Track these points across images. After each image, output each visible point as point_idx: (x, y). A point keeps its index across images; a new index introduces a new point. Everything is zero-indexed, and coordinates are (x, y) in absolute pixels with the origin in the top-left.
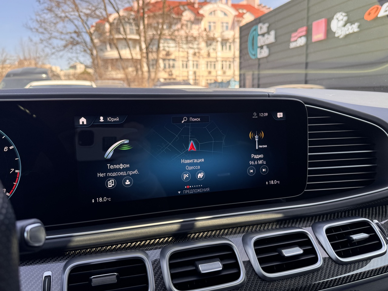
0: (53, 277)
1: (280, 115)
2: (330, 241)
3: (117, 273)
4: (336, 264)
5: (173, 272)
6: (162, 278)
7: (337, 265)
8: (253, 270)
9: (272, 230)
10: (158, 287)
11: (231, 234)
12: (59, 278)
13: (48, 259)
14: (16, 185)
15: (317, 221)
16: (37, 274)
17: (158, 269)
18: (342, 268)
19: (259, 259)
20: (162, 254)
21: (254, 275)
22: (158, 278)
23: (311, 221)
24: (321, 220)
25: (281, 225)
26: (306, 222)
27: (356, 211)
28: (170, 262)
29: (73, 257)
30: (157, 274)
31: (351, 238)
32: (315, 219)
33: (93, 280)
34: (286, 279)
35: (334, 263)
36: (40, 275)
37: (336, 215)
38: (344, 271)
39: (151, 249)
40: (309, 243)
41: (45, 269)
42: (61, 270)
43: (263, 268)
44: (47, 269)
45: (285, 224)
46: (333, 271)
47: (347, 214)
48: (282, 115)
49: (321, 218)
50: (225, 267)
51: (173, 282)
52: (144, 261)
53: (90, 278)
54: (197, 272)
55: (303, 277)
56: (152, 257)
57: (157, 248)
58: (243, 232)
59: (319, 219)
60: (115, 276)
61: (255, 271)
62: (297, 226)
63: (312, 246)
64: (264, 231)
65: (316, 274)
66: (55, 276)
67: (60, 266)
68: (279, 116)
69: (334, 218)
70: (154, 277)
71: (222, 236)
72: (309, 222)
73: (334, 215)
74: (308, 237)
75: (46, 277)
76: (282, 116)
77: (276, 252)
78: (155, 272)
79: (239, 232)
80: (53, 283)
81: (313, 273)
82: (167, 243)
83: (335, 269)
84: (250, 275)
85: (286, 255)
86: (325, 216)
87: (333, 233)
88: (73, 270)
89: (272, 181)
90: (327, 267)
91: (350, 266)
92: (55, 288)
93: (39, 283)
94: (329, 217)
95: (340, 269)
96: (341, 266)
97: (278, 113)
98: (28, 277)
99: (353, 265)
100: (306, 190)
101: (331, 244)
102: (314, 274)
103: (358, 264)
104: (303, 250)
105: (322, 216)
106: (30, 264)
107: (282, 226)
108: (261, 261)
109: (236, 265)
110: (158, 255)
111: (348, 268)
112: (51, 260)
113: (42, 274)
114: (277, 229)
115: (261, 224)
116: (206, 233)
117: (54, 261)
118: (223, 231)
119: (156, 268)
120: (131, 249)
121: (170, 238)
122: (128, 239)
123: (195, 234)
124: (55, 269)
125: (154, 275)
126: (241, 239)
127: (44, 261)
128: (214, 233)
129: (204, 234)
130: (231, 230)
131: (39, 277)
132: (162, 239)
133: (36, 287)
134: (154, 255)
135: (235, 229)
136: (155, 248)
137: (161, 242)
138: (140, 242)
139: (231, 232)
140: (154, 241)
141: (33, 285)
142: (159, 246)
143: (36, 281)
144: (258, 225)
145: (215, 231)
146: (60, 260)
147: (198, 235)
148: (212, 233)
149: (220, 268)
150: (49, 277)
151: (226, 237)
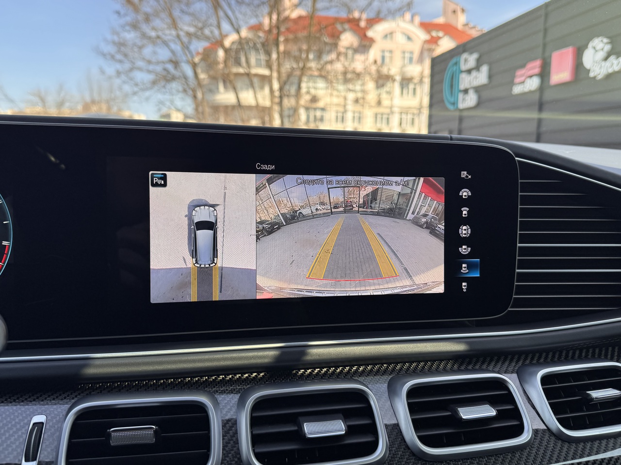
0: (48, 425)
2: (548, 399)
3: (156, 426)
4: (557, 441)
5: (256, 432)
6: (237, 442)
7: (560, 442)
8: (401, 440)
9: (445, 372)
10: (228, 456)
11: (368, 375)
12: (58, 427)
13: (44, 394)
15: (528, 362)
16: (21, 418)
17: (230, 425)
18: (567, 449)
19: (414, 421)
20: (241, 403)
21: (403, 449)
22: (230, 440)
23: (517, 362)
24: (535, 362)
25: (461, 364)
26: (507, 364)
27: (600, 351)
28: (254, 415)
29: (87, 394)
30: (229, 433)
31: (589, 395)
32: (525, 360)
33: (113, 434)
34: (462, 460)
35: (553, 438)
36: (26, 421)
37: (564, 354)
38: (571, 453)
39: (223, 392)
40: (509, 398)
41: (37, 411)
42: (63, 415)
43: (420, 438)
44: (40, 411)
45: (469, 363)
46: (551, 452)
47: (584, 354)
49: (536, 358)
50: (351, 430)
51: (254, 451)
52: (206, 409)
53: (108, 430)
54: (299, 435)
55: (493, 458)
56: (223, 405)
57: (234, 390)
58: (391, 373)
59: (532, 359)
60: (152, 432)
61: (405, 442)
62: (491, 368)
63: (514, 405)
64: (431, 373)
65: (519, 456)
66: (51, 424)
67: (63, 408)
69: (559, 359)
70: (223, 439)
71: (353, 378)
72: (513, 364)
73: (560, 355)
74: (508, 389)
75: (35, 425)
77: (447, 410)
78: (225, 430)
79: (385, 372)
80: (46, 436)
81: (514, 452)
82: (253, 383)
83: (555, 448)
84: (397, 449)
85: (464, 417)
86: (544, 355)
87: (556, 384)
88: (82, 416)
90: (540, 443)
91: (583, 446)
92: (47, 443)
93: (22, 433)
94: (550, 356)
95: (565, 449)
96: (566, 445)
99: (589, 445)
100: (510, 308)
101: (549, 403)
102: (514, 456)
103: (598, 443)
104: (497, 410)
105: (537, 355)
106: (12, 401)
107: (463, 368)
108: (418, 425)
109: (372, 429)
110: (236, 401)
111: (580, 449)
112: (49, 396)
113: (29, 419)
114: (453, 372)
115: (426, 362)
116: (325, 369)
117: (54, 399)
118: (355, 368)
119: (228, 424)
120: (189, 388)
121: (261, 374)
122: (184, 369)
123: (306, 369)
124: (53, 411)
125: (223, 434)
126: (386, 385)
127: (38, 398)
128: (338, 370)
129: (322, 370)
130: (369, 368)
131: (24, 423)
132: (247, 375)
133: (15, 440)
134: (228, 401)
135: (377, 367)
136: (232, 389)
137: (245, 379)
138: (207, 378)
139: (370, 370)
140: (232, 377)
141: (12, 435)
142: (239, 386)
143: (18, 430)
144: (419, 362)
145: (341, 368)
146: (65, 398)
147: (310, 372)
148: (335, 371)
149: (342, 430)
150: (41, 425)
151: (359, 380)
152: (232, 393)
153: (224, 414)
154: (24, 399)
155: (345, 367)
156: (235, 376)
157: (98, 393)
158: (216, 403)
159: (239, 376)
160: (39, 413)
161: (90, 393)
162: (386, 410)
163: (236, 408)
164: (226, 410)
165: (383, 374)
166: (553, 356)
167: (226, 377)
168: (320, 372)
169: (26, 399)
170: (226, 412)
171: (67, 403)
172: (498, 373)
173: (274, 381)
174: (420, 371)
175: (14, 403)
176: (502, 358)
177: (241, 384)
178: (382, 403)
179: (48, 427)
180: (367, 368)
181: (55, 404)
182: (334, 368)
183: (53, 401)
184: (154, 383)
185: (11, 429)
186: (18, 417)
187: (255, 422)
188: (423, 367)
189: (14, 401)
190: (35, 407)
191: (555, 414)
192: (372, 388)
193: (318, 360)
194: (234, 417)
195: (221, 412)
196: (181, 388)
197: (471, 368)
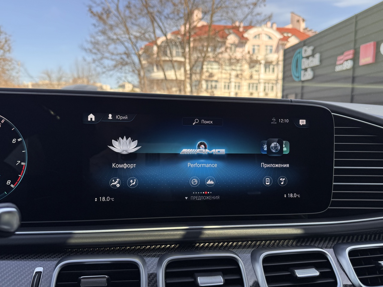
0: (44, 273)
1: (302, 122)
2: (353, 266)
3: (108, 276)
5: (168, 281)
9: (288, 247)
11: (239, 248)
12: (50, 275)
13: (43, 255)
14: (21, 177)
15: (340, 241)
16: (28, 268)
17: (153, 277)
19: (266, 277)
20: (160, 263)
22: (152, 286)
23: (333, 242)
24: (345, 241)
25: (298, 242)
26: (327, 242)
28: (167, 271)
29: (68, 255)
30: (152, 282)
31: (380, 264)
32: (339, 240)
33: (82, 280)
36: (31, 271)
37: (364, 237)
39: (149, 256)
40: (328, 264)
41: (38, 264)
42: (53, 268)
44: (40, 265)
45: (303, 242)
47: (377, 237)
48: (305, 122)
49: (346, 239)
50: (226, 282)
52: (138, 266)
53: (79, 278)
54: (195, 284)
56: (149, 264)
57: (156, 255)
58: (253, 247)
59: (343, 239)
60: (105, 279)
63: (331, 269)
64: (278, 247)
66: (46, 273)
67: (53, 263)
68: (301, 124)
69: (361, 240)
70: (148, 285)
71: (229, 250)
72: (331, 243)
73: (362, 238)
74: (327, 259)
75: (37, 273)
76: (305, 124)
77: (288, 271)
78: (150, 279)
79: (249, 246)
82: (167, 251)
85: (298, 276)
86: (351, 238)
87: (359, 256)
89: (291, 195)
92: (43, 284)
93: (29, 278)
94: (355, 238)
97: (300, 120)
98: (19, 271)
100: (329, 207)
101: (354, 269)
104: (320, 272)
105: (347, 237)
106: (24, 258)
107: (298, 245)
108: (269, 280)
109: (240, 282)
110: (156, 262)
112: (45, 256)
113: (33, 269)
114: (292, 247)
115: (276, 240)
116: (212, 244)
117: (48, 258)
118: (231, 244)
119: (152, 276)
120: (128, 253)
121: (172, 246)
122: (126, 241)
123: (200, 243)
124: (48, 265)
125: (148, 282)
126: (250, 254)
127: (39, 257)
128: (220, 245)
129: (210, 244)
130: (240, 243)
131: (30, 272)
132: (164, 246)
133: (25, 282)
134: (152, 262)
135: (244, 243)
136: (154, 254)
137: (162, 248)
138: (139, 247)
139: (240, 245)
140: (155, 247)
141: (23, 279)
142: (159, 253)
143: (27, 276)
144: (271, 240)
145: (222, 243)
146: (55, 257)
147: (202, 245)
148: (218, 245)
149: (221, 282)
150: (40, 273)
151: (233, 251)
152: (154, 257)
153: (149, 270)
154: (31, 257)
155: (224, 242)
156: (156, 246)
157: (74, 254)
158: (144, 263)
159: (159, 247)
160: (39, 266)
161: (70, 254)
162: (249, 270)
163: (156, 266)
164: (150, 267)
165: (248, 248)
166: (357, 239)
167: (151, 247)
168: (209, 245)
169: (32, 257)
170: (151, 268)
171: (56, 260)
172: (321, 248)
173: (180, 250)
174: (272, 246)
175: (25, 259)
176: (324, 239)
177: (160, 251)
178: (247, 266)
179: (44, 275)
180: (238, 244)
181: (49, 261)
182: (217, 243)
183: (48, 259)
184: (107, 249)
185: (23, 275)
186: (27, 268)
187: (167, 275)
188: (274, 244)
189: (25, 258)
190: (37, 262)
191: (358, 275)
192: (241, 256)
193: (207, 238)
194: (155, 272)
195: (148, 269)
196: (124, 253)
197: (304, 245)
